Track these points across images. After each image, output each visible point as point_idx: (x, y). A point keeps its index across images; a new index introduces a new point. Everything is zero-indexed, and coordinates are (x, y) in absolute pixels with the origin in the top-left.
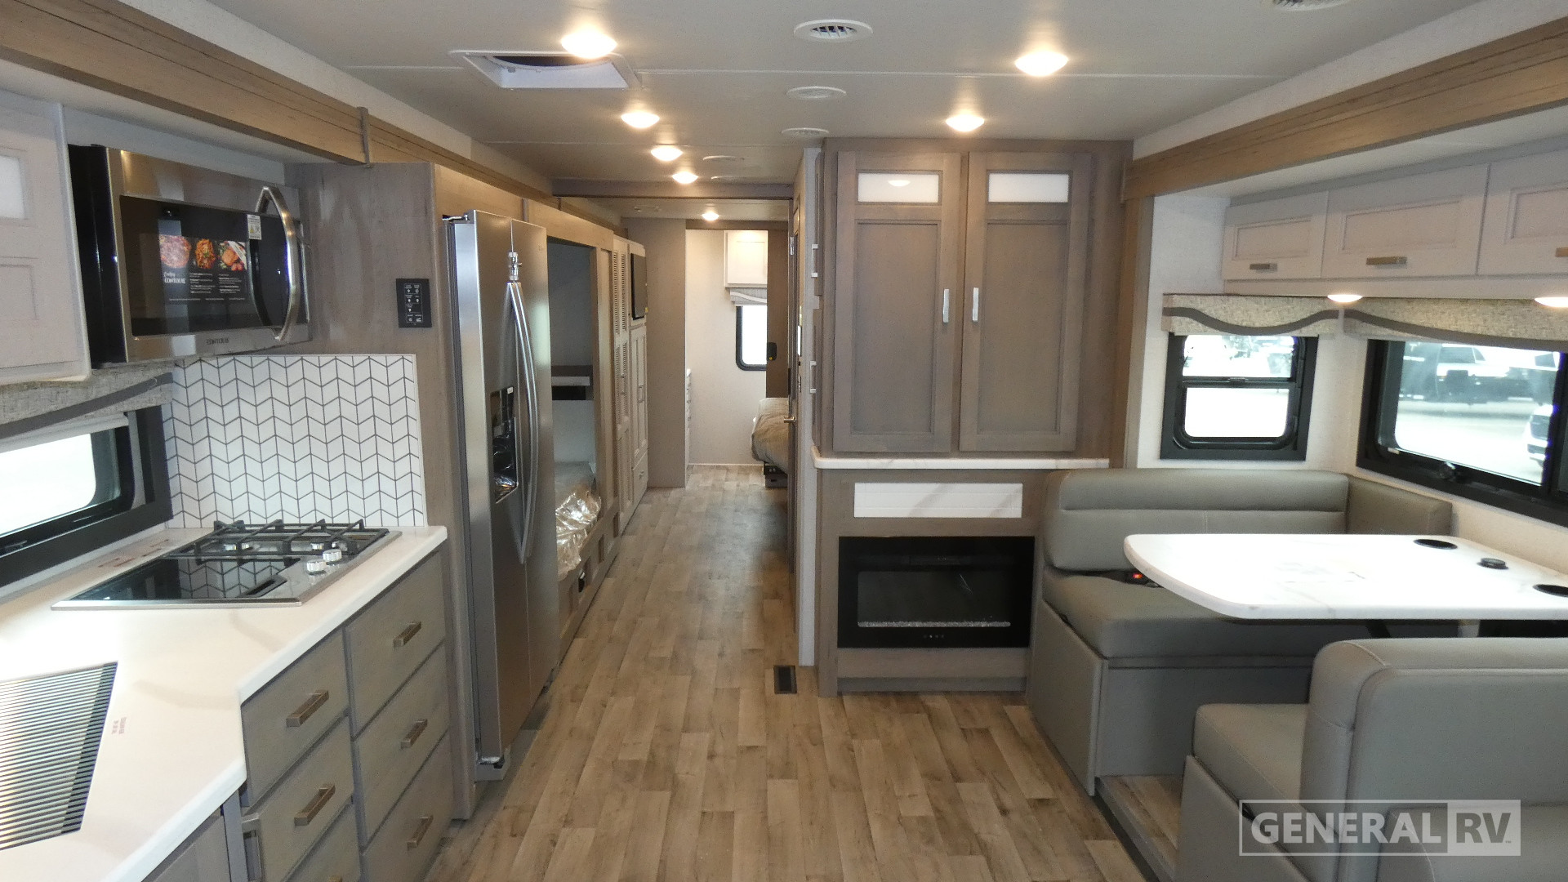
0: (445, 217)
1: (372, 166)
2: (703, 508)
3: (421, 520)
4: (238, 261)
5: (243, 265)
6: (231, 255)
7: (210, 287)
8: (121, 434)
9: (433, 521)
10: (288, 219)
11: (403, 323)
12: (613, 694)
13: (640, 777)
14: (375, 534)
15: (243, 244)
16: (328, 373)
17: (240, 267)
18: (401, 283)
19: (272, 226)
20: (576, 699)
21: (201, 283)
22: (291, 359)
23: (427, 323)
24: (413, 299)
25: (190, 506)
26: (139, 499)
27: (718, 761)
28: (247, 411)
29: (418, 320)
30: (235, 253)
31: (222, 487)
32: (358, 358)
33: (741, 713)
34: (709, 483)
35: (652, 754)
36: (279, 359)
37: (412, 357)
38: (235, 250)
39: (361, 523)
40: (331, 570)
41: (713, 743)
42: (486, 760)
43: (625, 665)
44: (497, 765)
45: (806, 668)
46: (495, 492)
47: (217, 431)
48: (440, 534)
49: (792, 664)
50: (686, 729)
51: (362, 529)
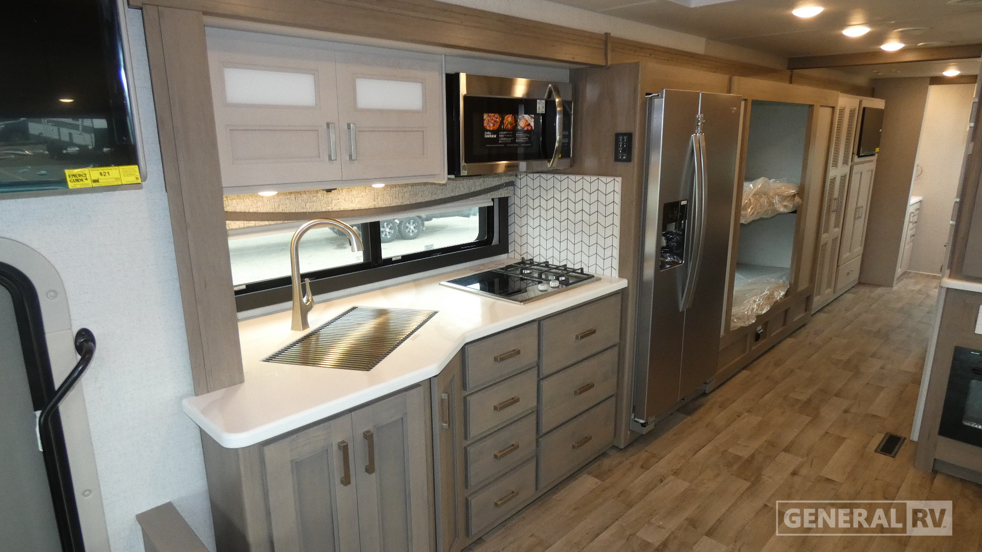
0: (647, 94)
1: (609, 68)
2: (900, 305)
3: (615, 274)
4: (529, 125)
5: (532, 127)
6: (525, 122)
7: (510, 139)
8: (490, 210)
9: (621, 275)
10: (559, 102)
11: (617, 159)
12: (749, 411)
13: (735, 467)
14: (586, 276)
15: (533, 116)
16: (579, 186)
17: (530, 128)
18: (617, 135)
19: (550, 104)
20: (723, 406)
21: (505, 137)
22: (564, 177)
23: (629, 160)
24: (623, 145)
25: (518, 248)
26: (495, 241)
27: (797, 479)
28: (543, 203)
29: (624, 157)
30: (527, 121)
31: (530, 240)
32: (594, 178)
33: (837, 454)
34: (918, 287)
35: (753, 457)
36: (558, 176)
37: (619, 179)
38: (527, 119)
39: (582, 269)
40: (550, 290)
41: (801, 466)
42: (637, 419)
43: (767, 397)
44: (643, 425)
45: (912, 441)
46: (660, 265)
47: (531, 212)
48: (623, 283)
49: (903, 435)
50: (786, 450)
51: (582, 273)
